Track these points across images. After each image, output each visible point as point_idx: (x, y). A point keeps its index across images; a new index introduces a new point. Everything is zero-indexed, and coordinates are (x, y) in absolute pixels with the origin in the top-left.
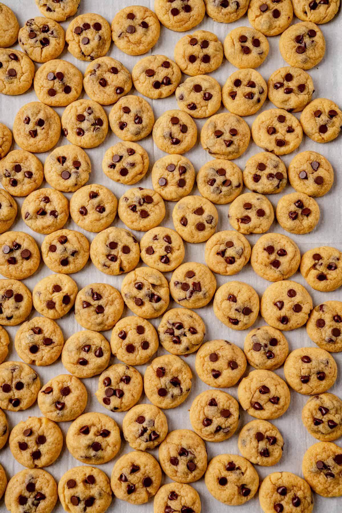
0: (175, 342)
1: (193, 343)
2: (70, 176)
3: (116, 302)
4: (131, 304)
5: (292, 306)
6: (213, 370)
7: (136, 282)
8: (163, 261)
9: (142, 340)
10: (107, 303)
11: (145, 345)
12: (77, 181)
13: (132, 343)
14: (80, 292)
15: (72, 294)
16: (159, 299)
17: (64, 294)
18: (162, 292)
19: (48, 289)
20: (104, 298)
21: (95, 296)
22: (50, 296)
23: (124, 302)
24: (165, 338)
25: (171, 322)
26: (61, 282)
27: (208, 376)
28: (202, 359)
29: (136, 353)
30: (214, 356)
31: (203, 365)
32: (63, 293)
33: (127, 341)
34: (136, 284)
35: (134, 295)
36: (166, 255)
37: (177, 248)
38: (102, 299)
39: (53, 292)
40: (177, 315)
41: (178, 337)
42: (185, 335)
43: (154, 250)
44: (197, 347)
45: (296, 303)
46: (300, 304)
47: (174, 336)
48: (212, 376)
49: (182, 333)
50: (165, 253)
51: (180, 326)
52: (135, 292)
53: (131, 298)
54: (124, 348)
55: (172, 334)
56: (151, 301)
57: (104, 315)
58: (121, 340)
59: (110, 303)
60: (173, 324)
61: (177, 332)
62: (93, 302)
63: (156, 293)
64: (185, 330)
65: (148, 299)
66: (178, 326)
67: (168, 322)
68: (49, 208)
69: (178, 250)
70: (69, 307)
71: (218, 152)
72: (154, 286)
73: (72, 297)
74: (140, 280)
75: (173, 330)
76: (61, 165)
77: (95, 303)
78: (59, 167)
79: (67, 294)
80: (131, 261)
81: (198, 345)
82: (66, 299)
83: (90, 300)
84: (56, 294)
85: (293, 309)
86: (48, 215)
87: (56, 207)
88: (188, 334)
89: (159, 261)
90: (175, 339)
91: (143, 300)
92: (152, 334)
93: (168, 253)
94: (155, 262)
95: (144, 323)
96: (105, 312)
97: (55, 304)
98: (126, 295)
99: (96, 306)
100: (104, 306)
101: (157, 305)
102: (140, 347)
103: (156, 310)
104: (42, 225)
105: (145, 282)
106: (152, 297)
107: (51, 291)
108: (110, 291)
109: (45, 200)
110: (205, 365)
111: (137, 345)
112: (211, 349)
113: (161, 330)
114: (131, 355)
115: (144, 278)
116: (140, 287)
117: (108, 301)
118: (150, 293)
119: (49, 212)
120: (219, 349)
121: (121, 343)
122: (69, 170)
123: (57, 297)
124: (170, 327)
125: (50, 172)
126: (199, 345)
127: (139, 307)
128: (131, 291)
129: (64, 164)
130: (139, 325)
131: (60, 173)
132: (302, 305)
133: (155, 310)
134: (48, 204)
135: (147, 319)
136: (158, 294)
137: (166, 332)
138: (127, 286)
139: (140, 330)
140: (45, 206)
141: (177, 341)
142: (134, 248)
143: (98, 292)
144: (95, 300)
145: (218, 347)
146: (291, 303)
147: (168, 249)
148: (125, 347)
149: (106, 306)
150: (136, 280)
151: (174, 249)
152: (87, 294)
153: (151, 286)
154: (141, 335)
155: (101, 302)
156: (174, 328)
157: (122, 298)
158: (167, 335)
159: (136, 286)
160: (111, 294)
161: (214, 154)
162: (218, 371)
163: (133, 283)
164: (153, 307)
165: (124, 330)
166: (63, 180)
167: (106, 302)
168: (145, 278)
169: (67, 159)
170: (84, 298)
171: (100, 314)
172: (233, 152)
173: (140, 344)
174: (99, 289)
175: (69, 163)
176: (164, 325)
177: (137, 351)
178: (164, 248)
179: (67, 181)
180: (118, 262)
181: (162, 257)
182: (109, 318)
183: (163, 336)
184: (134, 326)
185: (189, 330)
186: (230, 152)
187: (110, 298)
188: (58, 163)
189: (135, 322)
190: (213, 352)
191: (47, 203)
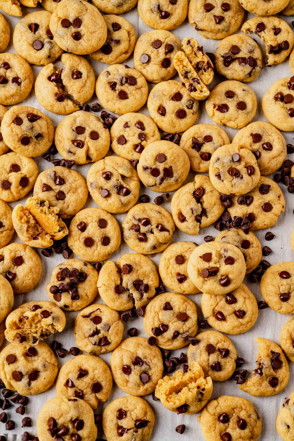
0: (141, 240)
1: (161, 241)
2: (43, 46)
3: (79, 191)
4: (96, 195)
5: (261, 203)
6: (179, 274)
7: (105, 171)
8: (137, 150)
9: (103, 235)
10: (70, 190)
11: (106, 241)
12: (50, 53)
13: (91, 236)
14: (42, 174)
15: (31, 177)
16: (128, 193)
17: (23, 176)
18: (133, 186)
19: (5, 167)
20: (67, 183)
21: (58, 180)
22: (7, 176)
23: (89, 192)
24: (130, 235)
25: (137, 218)
26: (21, 162)
27: (172, 280)
28: (167, 261)
29: (94, 248)
30: (180, 259)
31: (168, 268)
32: (21, 174)
33: (86, 234)
34: (103, 174)
35: (100, 185)
36: (140, 144)
37: (151, 135)
38: (65, 185)
39: (11, 171)
40: (144, 211)
41: (144, 235)
42: (152, 232)
43: (127, 139)
44: (165, 246)
45: (267, 201)
46: (271, 203)
47: (140, 233)
48: (176, 280)
49: (149, 230)
50: (139, 141)
51: (147, 222)
52: (102, 181)
53: (96, 188)
54: (82, 240)
55: (138, 230)
56: (118, 193)
57: (64, 203)
58: (80, 232)
59: (72, 190)
60: (140, 220)
61: (143, 229)
62: (54, 187)
63: (125, 185)
64: (153, 227)
65: (116, 190)
66: (145, 222)
67: (134, 218)
68: (10, 75)
69: (153, 136)
70: (27, 190)
71: (206, 29)
72: (123, 177)
73: (31, 180)
74: (109, 169)
75: (139, 226)
76: (33, 33)
77: (57, 188)
78: (30, 36)
79: (26, 175)
80: (99, 149)
81: (166, 243)
82: (24, 182)
83: (51, 183)
84: (13, 174)
85: (262, 207)
86: (10, 82)
87: (18, 74)
88: (156, 231)
89: (133, 150)
90: (140, 236)
91: (110, 192)
92: (115, 230)
93: (142, 141)
94: (128, 152)
95: (107, 217)
96: (66, 199)
97: (10, 184)
98: (91, 184)
99: (57, 191)
100: (65, 193)
101: (124, 199)
102: (100, 242)
103: (124, 205)
104: (5, 95)
105: (114, 172)
106: (119, 189)
107: (8, 169)
108: (75, 177)
109: (4, 67)
110: (170, 268)
111: (97, 238)
112: (178, 251)
113: (126, 226)
114: (88, 249)
115: (113, 167)
116: (108, 177)
117: (71, 187)
118: (119, 184)
119: (10, 79)
120: (186, 251)
121: (80, 235)
122: (41, 40)
123: (14, 178)
124: (136, 223)
125: (20, 41)
126: (168, 244)
127: (105, 199)
128: (98, 181)
129: (37, 33)
130: (102, 217)
131: (31, 43)
132: (273, 205)
133: (122, 204)
134: (8, 71)
135: (111, 214)
136: (128, 187)
137: (131, 228)
138: (94, 175)
139: (102, 224)
140: (5, 73)
141: (143, 239)
142: (103, 134)
143: (61, 176)
144: (57, 185)
145: (185, 249)
146: (260, 201)
147: (142, 137)
148: (84, 239)
149: (68, 192)
150: (104, 169)
151: (148, 135)
152: (49, 177)
153: (120, 177)
154: (102, 230)
155: (63, 188)
156: (140, 224)
157: (87, 187)
158: (132, 232)
159: (104, 176)
160: (75, 181)
161: (201, 30)
162: (184, 275)
163: (101, 172)
164: (121, 201)
165: (85, 221)
166: (35, 51)
167: (69, 188)
168: (115, 168)
169: (40, 27)
170: (45, 181)
171: (60, 201)
172: (223, 30)
173: (100, 239)
174: (63, 173)
175: (42, 32)
176: (129, 221)
177: (95, 245)
178: (137, 136)
179: (39, 52)
180: (85, 148)
181: (136, 146)
182: (70, 206)
183: (127, 233)
184: (96, 219)
185: (157, 227)
186: (219, 30)
187: (74, 185)
188: (29, 31)
189: (97, 215)
190: (179, 254)
191: (7, 69)
